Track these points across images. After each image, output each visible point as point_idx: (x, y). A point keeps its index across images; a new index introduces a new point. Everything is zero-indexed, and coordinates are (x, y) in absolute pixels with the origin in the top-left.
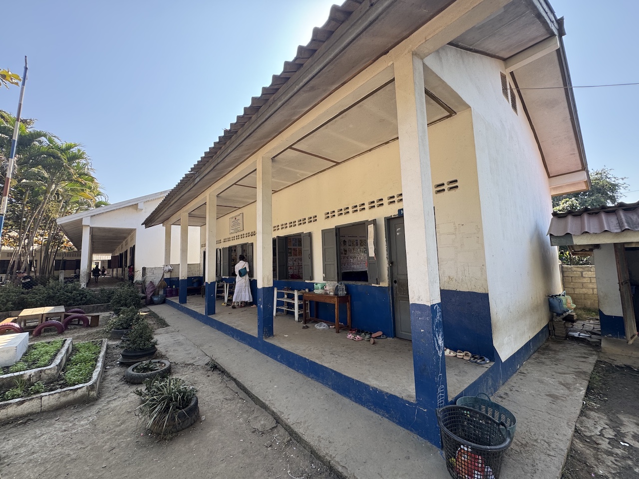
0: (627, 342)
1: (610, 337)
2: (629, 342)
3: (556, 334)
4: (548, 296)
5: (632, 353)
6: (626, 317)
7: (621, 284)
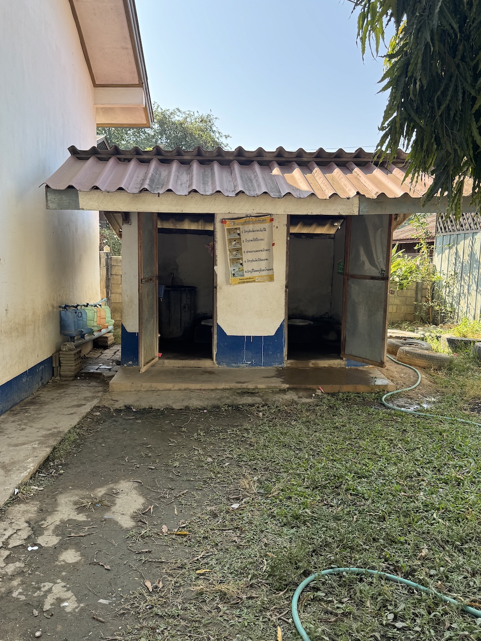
0: (139, 371)
1: (130, 365)
2: (141, 370)
3: (62, 373)
4: (60, 307)
5: (141, 386)
6: (141, 333)
7: (141, 281)
